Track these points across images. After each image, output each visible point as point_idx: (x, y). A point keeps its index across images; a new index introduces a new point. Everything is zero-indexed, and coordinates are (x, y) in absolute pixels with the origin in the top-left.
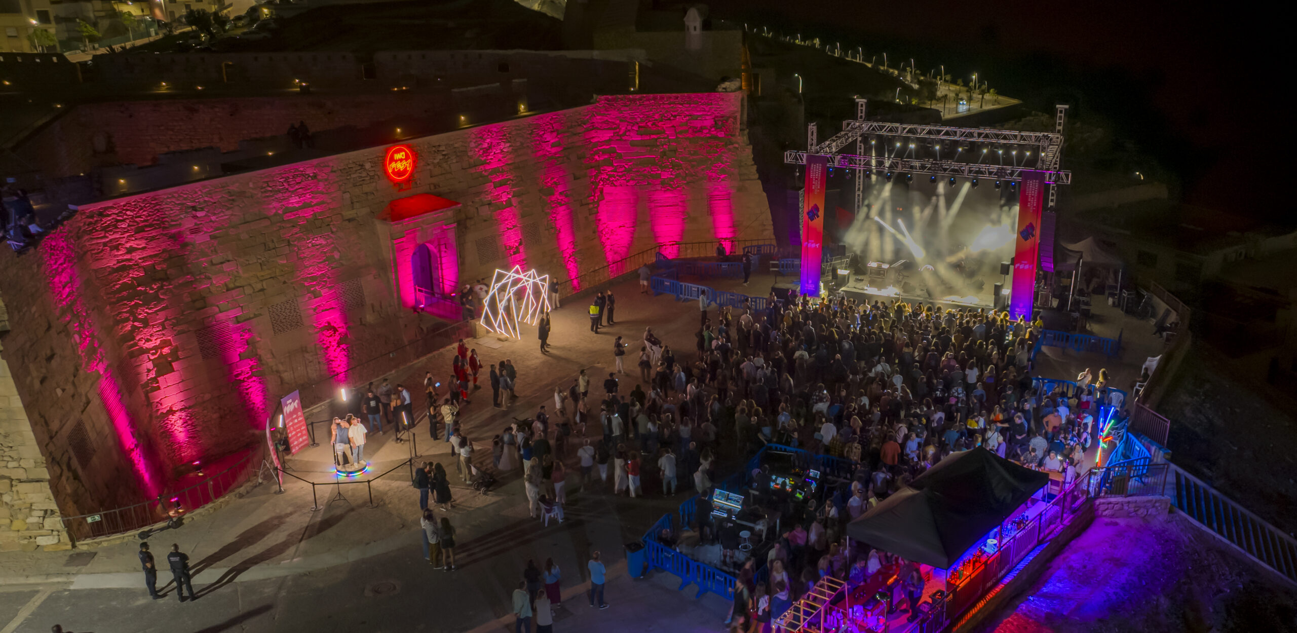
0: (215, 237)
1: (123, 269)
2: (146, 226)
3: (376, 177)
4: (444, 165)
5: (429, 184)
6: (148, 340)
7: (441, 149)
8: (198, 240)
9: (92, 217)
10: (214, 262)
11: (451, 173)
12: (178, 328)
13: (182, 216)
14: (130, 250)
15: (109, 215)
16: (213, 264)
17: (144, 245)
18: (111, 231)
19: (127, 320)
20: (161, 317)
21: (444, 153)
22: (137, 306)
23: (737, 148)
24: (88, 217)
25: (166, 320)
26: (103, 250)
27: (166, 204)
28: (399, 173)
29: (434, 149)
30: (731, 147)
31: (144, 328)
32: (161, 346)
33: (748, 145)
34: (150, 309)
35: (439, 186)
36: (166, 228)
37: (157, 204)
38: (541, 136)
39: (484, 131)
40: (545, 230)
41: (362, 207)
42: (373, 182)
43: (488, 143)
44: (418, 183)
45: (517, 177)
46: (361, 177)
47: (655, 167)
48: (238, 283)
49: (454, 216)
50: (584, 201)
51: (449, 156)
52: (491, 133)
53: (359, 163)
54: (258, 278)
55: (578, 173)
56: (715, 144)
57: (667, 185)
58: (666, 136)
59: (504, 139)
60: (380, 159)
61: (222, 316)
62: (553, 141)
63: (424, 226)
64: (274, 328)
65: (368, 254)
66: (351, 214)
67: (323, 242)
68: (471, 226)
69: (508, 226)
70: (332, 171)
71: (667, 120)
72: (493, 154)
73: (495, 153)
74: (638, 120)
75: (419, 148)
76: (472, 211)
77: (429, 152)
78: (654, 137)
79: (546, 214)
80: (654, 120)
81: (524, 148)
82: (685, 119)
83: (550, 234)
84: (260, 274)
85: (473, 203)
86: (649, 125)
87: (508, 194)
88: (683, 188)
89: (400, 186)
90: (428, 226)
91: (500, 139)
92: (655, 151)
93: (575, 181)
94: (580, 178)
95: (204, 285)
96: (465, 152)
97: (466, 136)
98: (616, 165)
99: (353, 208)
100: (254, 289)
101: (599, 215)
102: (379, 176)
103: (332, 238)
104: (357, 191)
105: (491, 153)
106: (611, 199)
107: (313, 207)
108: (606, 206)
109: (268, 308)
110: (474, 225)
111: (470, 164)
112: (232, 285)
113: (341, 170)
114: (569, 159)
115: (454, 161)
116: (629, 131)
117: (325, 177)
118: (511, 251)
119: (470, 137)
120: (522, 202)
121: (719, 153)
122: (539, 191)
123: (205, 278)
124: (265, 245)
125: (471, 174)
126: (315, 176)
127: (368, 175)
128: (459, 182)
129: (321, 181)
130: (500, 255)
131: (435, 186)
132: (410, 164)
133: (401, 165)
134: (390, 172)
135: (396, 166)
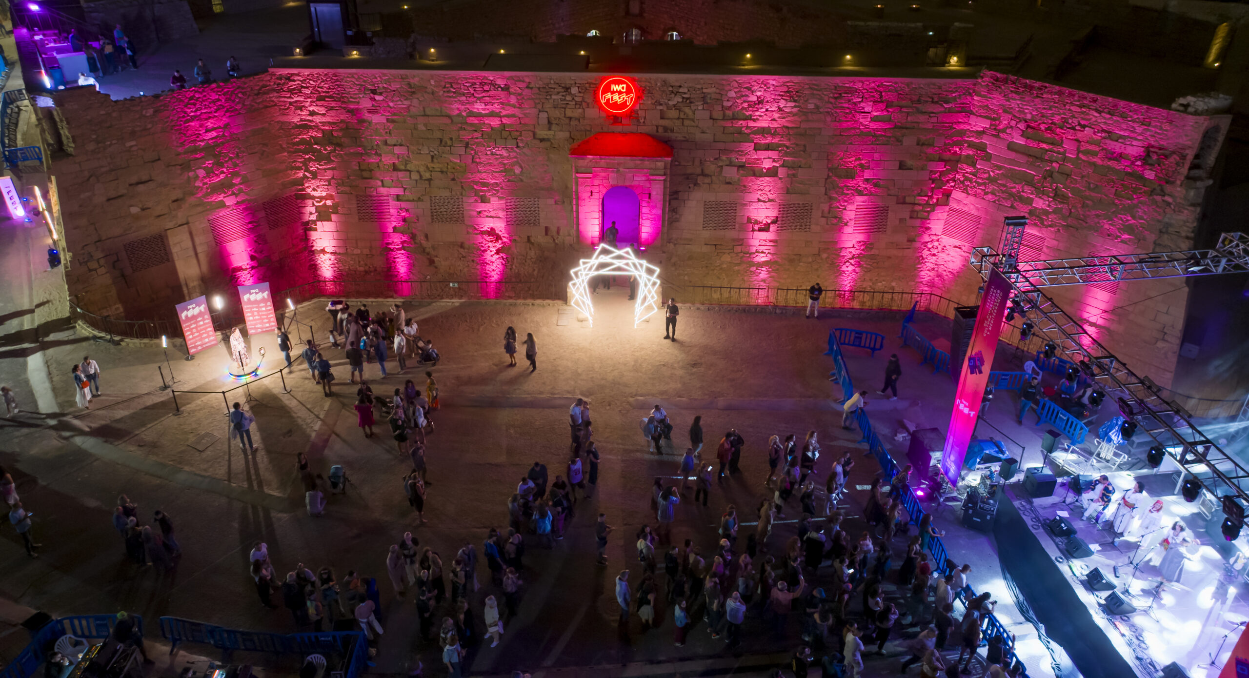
0: (393, 121)
1: (305, 127)
2: (328, 97)
3: (583, 103)
4: (687, 110)
5: (657, 127)
6: (314, 190)
7: (681, 90)
8: (375, 119)
9: (281, 79)
10: (388, 142)
11: (693, 120)
12: (342, 189)
13: (361, 96)
14: (312, 113)
15: (294, 81)
16: (386, 143)
17: (324, 112)
18: (296, 94)
19: (300, 168)
20: (329, 175)
21: (685, 96)
22: (310, 160)
24: (277, 79)
25: (333, 178)
26: (289, 108)
27: (346, 82)
28: (615, 105)
29: (671, 89)
31: (313, 179)
32: (325, 198)
33: (1192, 206)
34: (320, 165)
35: (672, 131)
36: (345, 102)
37: (337, 80)
38: (855, 104)
39: (755, 81)
40: (822, 217)
41: (561, 131)
42: (579, 108)
43: (758, 97)
44: (642, 121)
45: (797, 145)
46: (565, 100)
47: (1030, 188)
48: (408, 167)
49: (665, 168)
50: (908, 200)
51: (692, 100)
52: (765, 85)
53: (563, 85)
54: (427, 168)
55: (909, 163)
56: (1134, 186)
57: (1038, 216)
58: (1062, 150)
59: (787, 96)
60: (592, 86)
61: (383, 191)
62: (876, 114)
63: (621, 169)
64: (432, 216)
65: (555, 178)
66: (547, 135)
67: (505, 154)
68: (704, 183)
69: (761, 198)
70: (528, 87)
71: (1069, 128)
72: (764, 110)
73: (767, 110)
74: (1029, 117)
75: (648, 84)
76: (711, 168)
77: (663, 91)
78: (1044, 146)
79: (831, 198)
80: (1051, 123)
81: (821, 113)
82: (1099, 134)
83: (827, 224)
84: (430, 165)
85: (716, 159)
86: (1043, 128)
87: (774, 161)
88: (1059, 230)
89: (616, 120)
90: (628, 170)
91: (782, 95)
92: (1039, 166)
93: (901, 171)
94: (911, 169)
95: (373, 159)
96: (719, 101)
97: (724, 82)
98: (979, 167)
99: (550, 129)
100: (421, 176)
101: (928, 221)
102: (588, 104)
103: (516, 152)
104: (557, 113)
105: (761, 108)
106: (956, 207)
107: (501, 117)
108: (946, 214)
109: (431, 198)
110: (708, 184)
111: (724, 115)
112: (403, 167)
113: (539, 88)
114: (901, 141)
115: (700, 107)
116: (1011, 127)
117: (519, 91)
118: (756, 227)
119: (729, 85)
120: (794, 175)
121: (1135, 202)
122: (829, 169)
123: (376, 153)
124: (441, 141)
125: (724, 128)
126: (506, 88)
127: (573, 99)
128: (703, 132)
129: (514, 94)
130: (737, 226)
131: (666, 129)
132: (632, 98)
133: (620, 98)
134: (603, 102)
135: (612, 97)
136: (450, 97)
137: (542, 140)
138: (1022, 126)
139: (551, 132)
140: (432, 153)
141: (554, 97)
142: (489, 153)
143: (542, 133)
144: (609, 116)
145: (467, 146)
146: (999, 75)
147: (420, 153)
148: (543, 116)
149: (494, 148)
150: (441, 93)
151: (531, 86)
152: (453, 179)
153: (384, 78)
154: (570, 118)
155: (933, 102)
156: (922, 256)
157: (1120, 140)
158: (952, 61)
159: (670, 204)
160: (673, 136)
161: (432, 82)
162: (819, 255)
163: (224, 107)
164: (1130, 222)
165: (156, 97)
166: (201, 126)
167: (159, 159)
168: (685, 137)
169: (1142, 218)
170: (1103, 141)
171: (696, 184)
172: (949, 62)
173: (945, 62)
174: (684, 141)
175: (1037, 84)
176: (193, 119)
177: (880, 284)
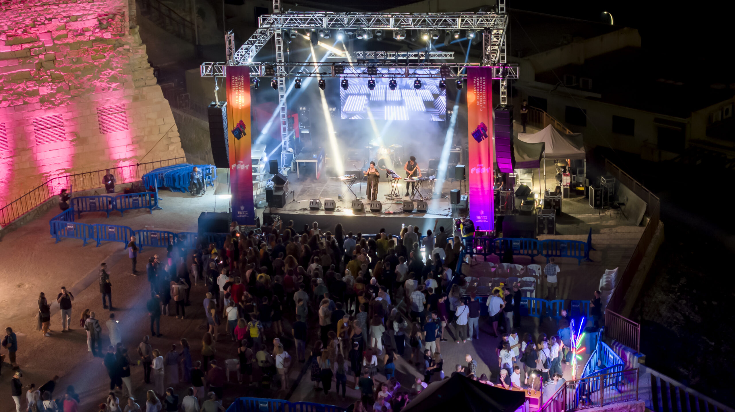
23: (128, 50)
30: (120, 49)
33: (140, 45)
47: (31, 82)
56: (101, 47)
57: (48, 101)
58: (41, 43)
78: (26, 46)
80: (25, 27)
82: (63, 21)
86: (20, 33)
88: (68, 104)
92: (30, 63)
121: (108, 58)
157: (79, 20)
164: (111, 74)
169: (118, 68)
170: (67, 24)
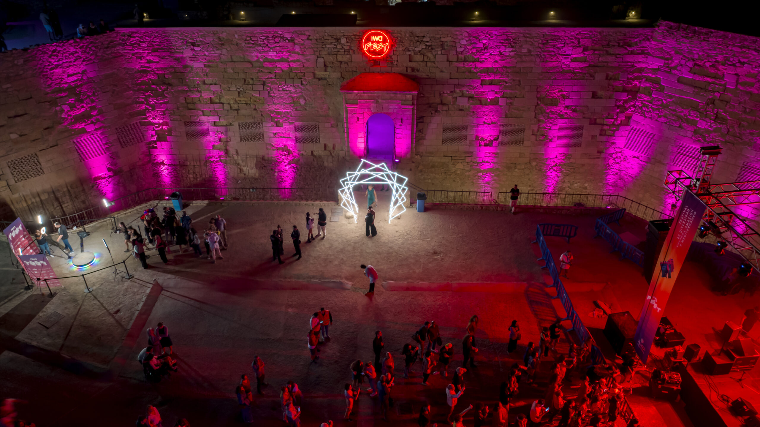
0: (209, 66)
1: (144, 72)
2: (159, 49)
3: (350, 51)
4: (429, 55)
5: (407, 68)
6: (153, 118)
7: (425, 39)
8: (196, 65)
9: (124, 36)
10: (206, 82)
11: (434, 62)
12: (174, 117)
13: (184, 47)
14: (149, 62)
15: (135, 37)
16: (204, 83)
17: (157, 61)
18: (136, 47)
19: (142, 103)
20: (163, 107)
21: (427, 44)
22: (149, 96)
24: (122, 36)
25: (167, 110)
26: (131, 58)
27: (172, 37)
28: (374, 52)
29: (417, 38)
31: (152, 110)
32: (162, 125)
34: (157, 100)
35: (418, 71)
36: (173, 53)
37: (166, 36)
38: (559, 48)
39: (482, 32)
40: (533, 135)
41: (334, 72)
42: (347, 54)
43: (485, 44)
44: (395, 63)
45: (514, 80)
46: (336, 48)
47: (695, 112)
48: (222, 101)
49: (413, 99)
50: (598, 121)
51: (433, 47)
52: (489, 35)
53: (335, 37)
54: (235, 100)
55: (600, 93)
57: (701, 135)
58: (723, 83)
59: (506, 43)
60: (357, 37)
61: (204, 119)
62: (575, 56)
63: (380, 101)
64: (241, 137)
65: (331, 108)
66: (323, 75)
67: (292, 89)
68: (442, 110)
69: (486, 121)
70: (308, 39)
71: (730, 65)
72: (489, 54)
73: (491, 54)
74: (696, 57)
75: (400, 35)
76: (448, 99)
77: (411, 40)
78: (708, 79)
79: (539, 121)
80: (715, 62)
81: (532, 55)
83: (536, 140)
84: (237, 99)
85: (451, 92)
86: (708, 66)
87: (496, 93)
89: (376, 63)
90: (384, 101)
91: (503, 43)
92: (703, 95)
93: (593, 100)
94: (601, 98)
95: (196, 95)
96: (454, 47)
97: (458, 33)
98: (654, 96)
99: (326, 71)
100: (231, 107)
101: (614, 138)
102: (354, 51)
103: (301, 88)
104: (331, 58)
105: (486, 53)
106: (636, 127)
107: (289, 62)
108: (627, 132)
109: (239, 123)
110: (446, 111)
111: (458, 58)
112: (217, 101)
113: (316, 40)
114: (593, 77)
115: (439, 53)
116: (681, 65)
117: (302, 42)
118: (483, 143)
119: (462, 35)
120: (511, 104)
122: (538, 99)
123: (198, 91)
124: (245, 81)
125: (458, 68)
126: (292, 40)
127: (343, 48)
128: (442, 72)
129: (298, 44)
130: (468, 142)
131: (413, 69)
132: (387, 46)
133: (378, 46)
134: (365, 49)
135: (372, 46)
136: (250, 47)
137: (320, 79)
138: (690, 64)
139: (327, 73)
140: (238, 90)
141: (328, 46)
142: (281, 89)
143: (320, 74)
144: (370, 60)
145: (264, 84)
146: (672, 24)
147: (230, 90)
148: (321, 60)
149: (284, 86)
150: (243, 44)
151: (310, 38)
152: (255, 109)
153: (200, 34)
154: (341, 62)
155: (619, 46)
156: (608, 164)
158: (631, 15)
159: (417, 126)
160: (419, 74)
161: (236, 36)
162: (530, 163)
163: (81, 58)
165: (25, 50)
166: (64, 72)
167: (31, 98)
168: (428, 75)
171: (436, 111)
172: (629, 16)
173: (625, 15)
174: (427, 78)
175: (705, 30)
176: (57, 67)
177: (576, 185)
